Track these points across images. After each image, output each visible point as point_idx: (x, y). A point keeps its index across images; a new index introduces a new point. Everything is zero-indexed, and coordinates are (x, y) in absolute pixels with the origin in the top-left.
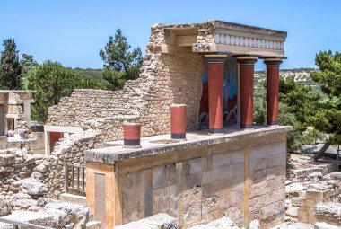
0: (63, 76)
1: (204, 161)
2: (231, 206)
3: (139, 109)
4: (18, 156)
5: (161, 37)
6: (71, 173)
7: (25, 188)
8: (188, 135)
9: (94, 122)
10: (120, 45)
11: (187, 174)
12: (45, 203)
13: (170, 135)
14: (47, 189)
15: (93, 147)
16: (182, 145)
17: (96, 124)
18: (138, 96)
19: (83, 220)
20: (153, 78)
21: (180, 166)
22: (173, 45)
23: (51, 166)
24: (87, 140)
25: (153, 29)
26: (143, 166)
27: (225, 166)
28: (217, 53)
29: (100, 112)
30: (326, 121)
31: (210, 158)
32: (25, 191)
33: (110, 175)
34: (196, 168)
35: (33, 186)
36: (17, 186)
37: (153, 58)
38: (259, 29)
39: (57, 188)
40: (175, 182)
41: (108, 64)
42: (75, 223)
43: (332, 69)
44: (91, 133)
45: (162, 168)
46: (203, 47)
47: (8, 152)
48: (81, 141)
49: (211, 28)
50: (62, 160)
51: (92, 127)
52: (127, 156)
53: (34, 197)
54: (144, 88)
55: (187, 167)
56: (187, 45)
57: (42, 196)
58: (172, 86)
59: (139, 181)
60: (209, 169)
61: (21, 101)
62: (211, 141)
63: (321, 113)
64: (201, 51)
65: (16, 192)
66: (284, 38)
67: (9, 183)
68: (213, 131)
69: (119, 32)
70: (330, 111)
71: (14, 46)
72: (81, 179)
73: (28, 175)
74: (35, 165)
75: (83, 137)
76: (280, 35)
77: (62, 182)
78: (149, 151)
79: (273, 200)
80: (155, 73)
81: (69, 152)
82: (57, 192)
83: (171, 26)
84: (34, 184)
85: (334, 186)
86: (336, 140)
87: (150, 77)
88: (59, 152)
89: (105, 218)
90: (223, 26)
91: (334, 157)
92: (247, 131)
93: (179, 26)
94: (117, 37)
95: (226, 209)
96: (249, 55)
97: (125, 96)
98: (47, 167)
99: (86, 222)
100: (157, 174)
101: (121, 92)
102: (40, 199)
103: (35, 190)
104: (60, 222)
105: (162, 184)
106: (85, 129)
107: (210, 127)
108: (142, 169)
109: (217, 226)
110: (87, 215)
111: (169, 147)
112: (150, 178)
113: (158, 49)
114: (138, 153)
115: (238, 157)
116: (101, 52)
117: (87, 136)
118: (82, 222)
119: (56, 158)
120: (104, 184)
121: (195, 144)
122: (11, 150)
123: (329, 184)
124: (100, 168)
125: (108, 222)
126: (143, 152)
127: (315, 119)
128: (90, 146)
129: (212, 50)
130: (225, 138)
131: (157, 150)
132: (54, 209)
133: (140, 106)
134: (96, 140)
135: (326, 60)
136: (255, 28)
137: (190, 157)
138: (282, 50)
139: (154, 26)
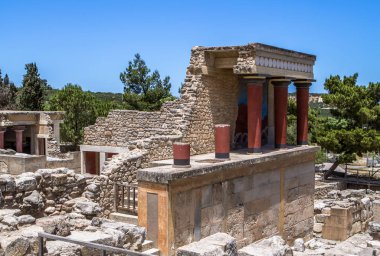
0: (84, 98)
1: (245, 180)
2: (268, 224)
3: (181, 129)
4: (69, 176)
5: (201, 59)
6: (120, 192)
7: (78, 208)
8: (231, 155)
9: (140, 142)
10: (140, 69)
11: (232, 193)
12: (101, 223)
13: (214, 155)
14: (100, 209)
15: (140, 167)
16: (228, 165)
17: (143, 144)
18: (180, 116)
19: (140, 240)
20: (194, 99)
21: (225, 185)
22: (212, 67)
23: (102, 185)
24: (134, 160)
25: (193, 52)
26: (193, 186)
27: (264, 184)
28: (257, 75)
29: (137, 132)
30: (336, 141)
31: (250, 177)
32: (78, 210)
33: (164, 195)
34: (240, 187)
35: (86, 206)
36: (70, 205)
37: (193, 79)
38: (293, 52)
39: (107, 207)
40: (221, 201)
41: (128, 87)
42: (132, 243)
43: (342, 92)
44: (137, 153)
45: (210, 187)
46: (244, 69)
47: (60, 172)
48: (130, 161)
49: (252, 51)
50: (112, 179)
51: (138, 147)
52: (179, 175)
53: (88, 216)
54: (185, 108)
55: (232, 186)
56: (225, 67)
57: (95, 215)
58: (211, 108)
59: (189, 200)
60: (250, 188)
61: (51, 122)
62: (253, 160)
63: (332, 134)
64: (242, 72)
65: (69, 211)
66: (313, 62)
67: (62, 203)
68: (252, 151)
69: (138, 56)
70: (340, 132)
71: (36, 69)
72: (131, 199)
73: (79, 195)
74: (86, 184)
75: (131, 157)
76: (310, 59)
77: (111, 202)
78: (200, 170)
79: (303, 217)
80: (196, 93)
81: (119, 171)
82: (107, 212)
83: (212, 49)
84: (86, 203)
85: (356, 203)
86: (345, 159)
87: (191, 98)
88: (110, 171)
89: (157, 237)
90: (262, 48)
91: (342, 175)
92: (281, 151)
93: (219, 49)
94: (136, 62)
95: (264, 227)
96: (284, 78)
97: (163, 116)
98: (98, 187)
99: (142, 242)
100: (206, 193)
101: (159, 113)
102: (95, 218)
103: (89, 210)
104: (119, 242)
105: (210, 203)
106: (131, 149)
107: (250, 146)
108: (193, 189)
109: (270, 245)
110: (143, 235)
111: (217, 167)
112: (200, 196)
113: (199, 71)
114: (190, 173)
115: (275, 176)
116: (121, 75)
117: (134, 156)
118: (138, 242)
119: (106, 177)
120: (157, 204)
121: (239, 163)
122: (62, 169)
123: (350, 201)
124: (153, 187)
125: (161, 242)
126: (194, 171)
127: (326, 139)
128: (137, 165)
129: (253, 72)
130: (264, 158)
131: (206, 169)
132: (111, 229)
133: (182, 126)
134: (143, 159)
135: (337, 84)
136: (289, 51)
137: (234, 176)
138: (311, 73)
139: (194, 49)
